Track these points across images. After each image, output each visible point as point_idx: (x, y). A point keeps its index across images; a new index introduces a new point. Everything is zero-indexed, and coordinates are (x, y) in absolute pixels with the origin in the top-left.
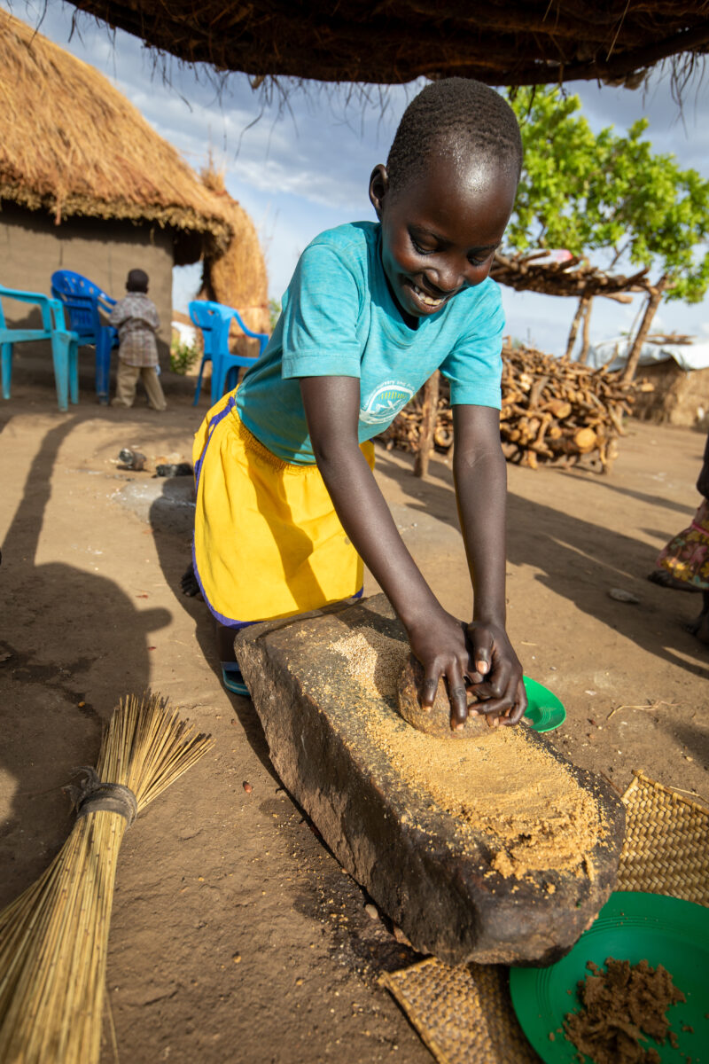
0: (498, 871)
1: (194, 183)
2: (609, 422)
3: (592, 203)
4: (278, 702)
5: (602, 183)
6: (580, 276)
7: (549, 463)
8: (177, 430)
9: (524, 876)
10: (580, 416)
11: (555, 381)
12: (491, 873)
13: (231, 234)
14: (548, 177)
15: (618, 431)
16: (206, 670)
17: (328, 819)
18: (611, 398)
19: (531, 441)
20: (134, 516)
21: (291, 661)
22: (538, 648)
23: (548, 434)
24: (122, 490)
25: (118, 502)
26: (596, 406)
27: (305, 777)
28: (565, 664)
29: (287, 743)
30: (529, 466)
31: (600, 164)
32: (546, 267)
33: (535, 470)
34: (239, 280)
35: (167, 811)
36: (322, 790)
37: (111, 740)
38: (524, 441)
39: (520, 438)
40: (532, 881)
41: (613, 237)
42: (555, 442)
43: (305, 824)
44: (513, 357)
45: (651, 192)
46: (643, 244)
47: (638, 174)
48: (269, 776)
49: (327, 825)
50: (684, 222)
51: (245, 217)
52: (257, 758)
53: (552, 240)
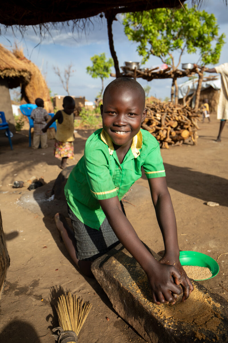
0: (197, 338)
1: (12, 57)
2: (192, 125)
3: (168, 32)
4: (112, 288)
5: (171, 23)
6: (171, 73)
7: (173, 145)
8: (28, 163)
9: (205, 338)
10: (181, 125)
11: (169, 114)
12: (196, 339)
13: (30, 75)
14: (150, 25)
15: (197, 128)
16: (78, 274)
17: (139, 327)
18: (192, 116)
19: (165, 139)
20: (28, 211)
21: (114, 274)
22: (187, 236)
23: (170, 134)
24: (19, 200)
25: (20, 205)
26: (186, 120)
27: (128, 313)
28: (198, 241)
29: (119, 302)
30: (166, 148)
31: (169, 16)
32: (158, 73)
33: (168, 149)
34: (37, 92)
35: (85, 334)
36: (135, 317)
37: (61, 315)
38: (162, 139)
39: (160, 138)
40: (208, 339)
41: (179, 45)
42: (174, 137)
43: (130, 328)
44: (152, 107)
45: (191, 25)
46: (191, 45)
47: (184, 17)
48: (113, 313)
49: (139, 329)
50: (206, 33)
51: (34, 66)
52: (107, 306)
53: (156, 50)
